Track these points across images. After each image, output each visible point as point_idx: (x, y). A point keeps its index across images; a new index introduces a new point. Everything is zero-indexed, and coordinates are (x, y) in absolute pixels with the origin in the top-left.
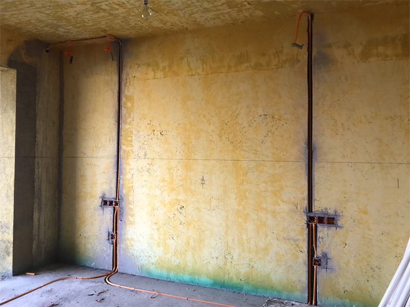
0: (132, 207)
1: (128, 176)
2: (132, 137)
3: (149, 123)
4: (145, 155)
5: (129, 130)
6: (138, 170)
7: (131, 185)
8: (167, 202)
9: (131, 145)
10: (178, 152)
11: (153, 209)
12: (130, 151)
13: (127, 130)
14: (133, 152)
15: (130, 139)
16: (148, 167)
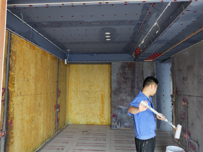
0: (12, 131)
1: (12, 110)
2: (14, 81)
3: (23, 73)
4: (21, 93)
5: (13, 76)
6: (17, 104)
7: (12, 116)
8: (28, 120)
9: (14, 87)
10: (33, 91)
12: (13, 92)
13: (12, 76)
14: (15, 92)
15: (13, 82)
16: (22, 101)
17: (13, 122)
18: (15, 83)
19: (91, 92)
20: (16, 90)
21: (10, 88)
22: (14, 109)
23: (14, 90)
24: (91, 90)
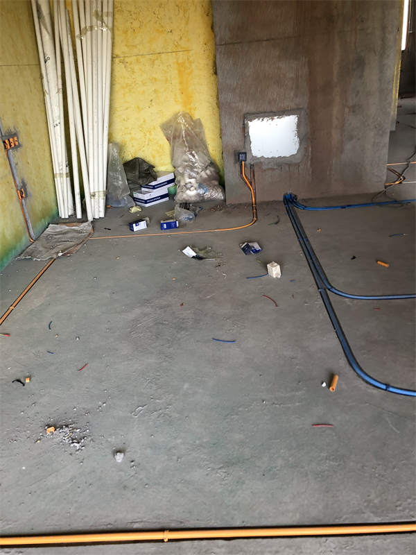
19: (134, 59)
24: (136, 51)
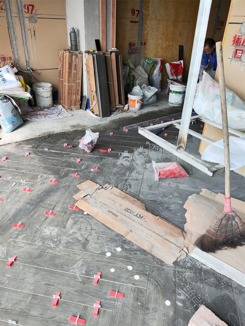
0: (146, 52)
1: (146, 32)
2: (149, 3)
4: (156, 17)
6: (151, 28)
7: (147, 38)
8: (164, 47)
9: (149, 10)
10: (172, 16)
11: (157, 52)
12: (147, 15)
14: (149, 15)
15: (148, 5)
16: (157, 26)
17: (147, 43)
18: (150, 5)
20: (150, 13)
21: (144, 11)
22: (148, 32)
23: (148, 13)
